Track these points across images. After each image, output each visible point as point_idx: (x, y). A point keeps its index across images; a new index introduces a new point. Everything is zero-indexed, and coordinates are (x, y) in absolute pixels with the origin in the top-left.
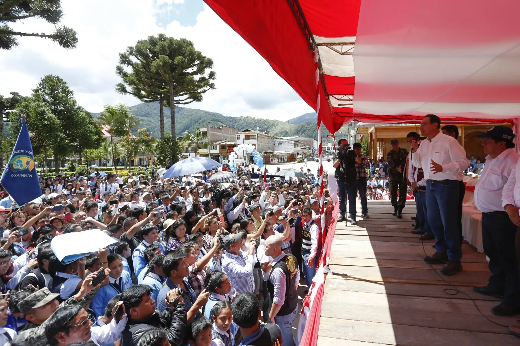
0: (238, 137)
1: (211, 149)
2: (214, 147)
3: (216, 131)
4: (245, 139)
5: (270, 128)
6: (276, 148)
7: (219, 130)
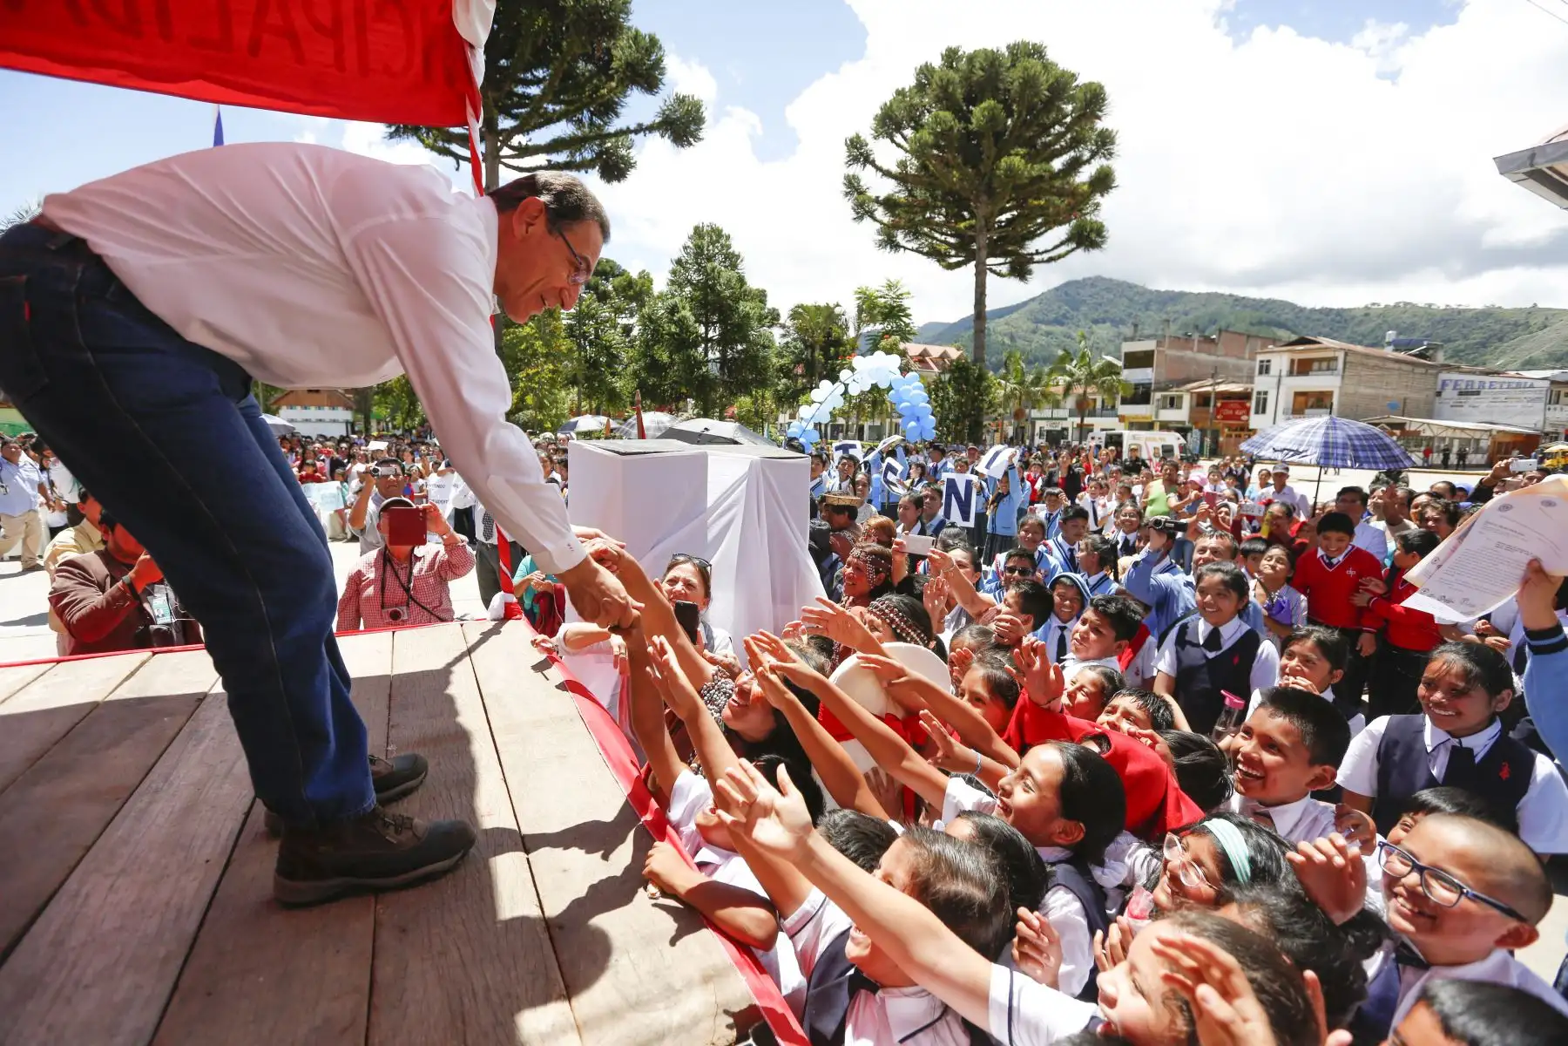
0: (1261, 367)
1: (1164, 407)
2: (1172, 399)
3: (1192, 349)
4: (1291, 373)
5: (1501, 340)
6: (1446, 408)
7: (1206, 346)
